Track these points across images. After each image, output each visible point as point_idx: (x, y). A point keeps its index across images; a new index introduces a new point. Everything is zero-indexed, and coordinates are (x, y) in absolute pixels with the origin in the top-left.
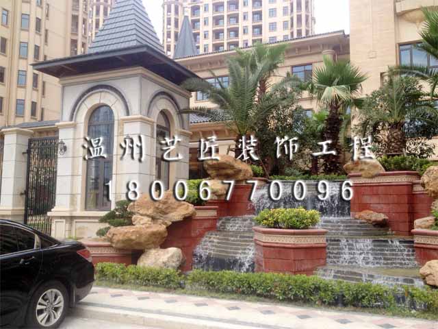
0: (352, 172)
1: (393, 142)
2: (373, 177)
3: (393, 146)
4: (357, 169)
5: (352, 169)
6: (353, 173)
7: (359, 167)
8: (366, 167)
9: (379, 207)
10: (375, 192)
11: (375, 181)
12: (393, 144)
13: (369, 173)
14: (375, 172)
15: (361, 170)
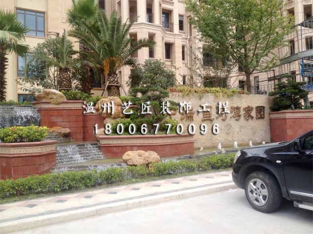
0: (44, 99)
1: (65, 81)
2: (59, 104)
3: (64, 84)
4: (47, 98)
5: (44, 98)
6: (44, 101)
7: (50, 97)
8: (55, 97)
9: (63, 124)
10: (61, 114)
11: (61, 106)
12: (64, 82)
13: (57, 101)
14: (61, 100)
15: (51, 98)
